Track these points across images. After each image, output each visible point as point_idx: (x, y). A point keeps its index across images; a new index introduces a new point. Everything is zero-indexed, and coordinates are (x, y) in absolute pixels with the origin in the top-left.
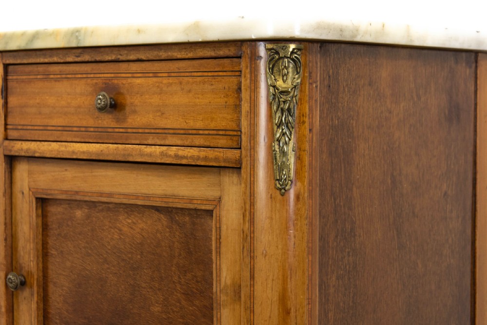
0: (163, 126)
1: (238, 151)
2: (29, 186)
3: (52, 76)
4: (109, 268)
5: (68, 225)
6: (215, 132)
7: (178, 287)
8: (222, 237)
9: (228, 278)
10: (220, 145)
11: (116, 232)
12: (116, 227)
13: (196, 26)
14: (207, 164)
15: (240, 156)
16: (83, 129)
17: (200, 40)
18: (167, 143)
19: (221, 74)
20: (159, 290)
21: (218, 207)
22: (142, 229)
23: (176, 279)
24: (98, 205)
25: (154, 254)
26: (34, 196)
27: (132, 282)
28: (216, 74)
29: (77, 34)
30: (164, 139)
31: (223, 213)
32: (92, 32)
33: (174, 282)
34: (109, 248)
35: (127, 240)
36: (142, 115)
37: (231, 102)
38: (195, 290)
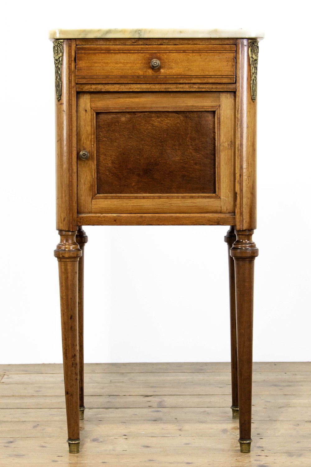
0: (189, 74)
1: (235, 84)
2: (90, 107)
3: (112, 51)
4: (145, 143)
5: (115, 125)
6: (221, 77)
7: (191, 147)
8: (221, 122)
9: (225, 139)
10: (223, 82)
11: (150, 126)
12: (149, 123)
13: (216, 31)
14: (217, 90)
15: (236, 87)
16: (136, 77)
17: (218, 37)
18: (192, 82)
19: (224, 51)
20: (178, 149)
21: (219, 109)
22: (168, 123)
23: (189, 143)
24: (137, 113)
25: (175, 134)
26: (95, 112)
27: (161, 148)
28: (221, 52)
29: (139, 32)
30: (191, 80)
31: (222, 112)
32: (150, 31)
33: (188, 145)
34: (145, 133)
35: (157, 129)
36: (176, 70)
37: (230, 63)
38: (201, 147)
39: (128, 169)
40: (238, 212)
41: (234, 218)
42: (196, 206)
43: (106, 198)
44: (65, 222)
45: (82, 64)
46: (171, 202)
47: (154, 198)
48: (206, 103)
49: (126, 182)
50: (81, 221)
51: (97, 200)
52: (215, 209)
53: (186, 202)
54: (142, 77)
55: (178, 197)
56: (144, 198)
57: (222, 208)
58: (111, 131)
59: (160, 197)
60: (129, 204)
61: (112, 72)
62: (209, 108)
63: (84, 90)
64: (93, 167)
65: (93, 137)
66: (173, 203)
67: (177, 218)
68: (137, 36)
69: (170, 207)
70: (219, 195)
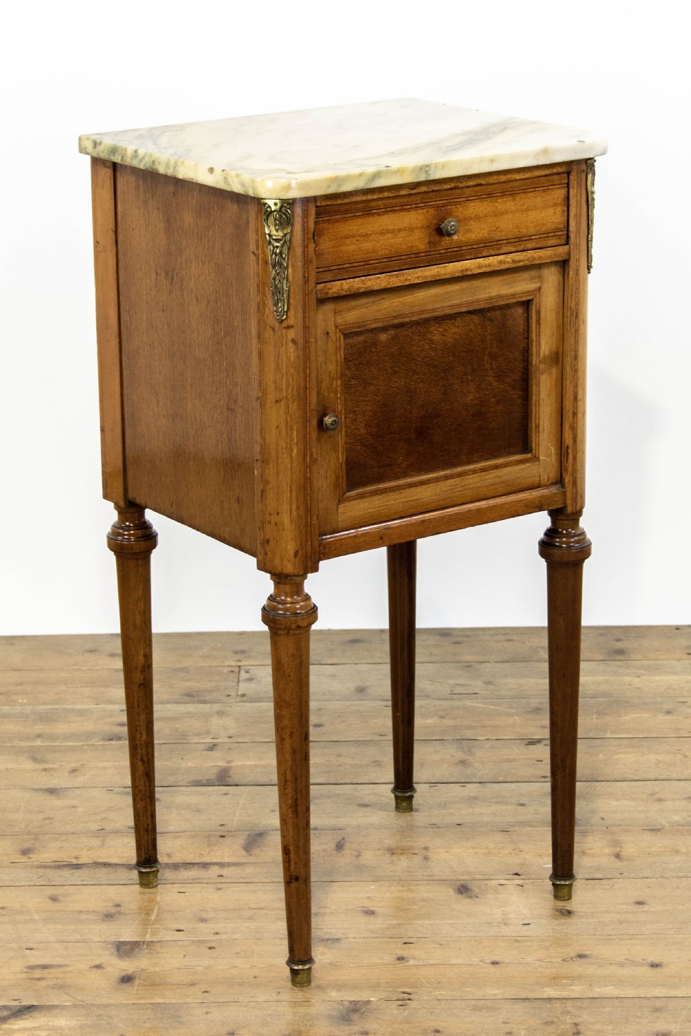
0: (497, 238)
1: (567, 246)
2: (335, 324)
3: (375, 211)
4: (419, 378)
5: (371, 352)
6: (546, 235)
7: (490, 372)
8: (542, 318)
9: (546, 350)
10: (549, 245)
11: (427, 343)
12: (426, 339)
13: (545, 152)
15: (569, 251)
16: (413, 256)
17: (548, 163)
18: (502, 252)
19: (551, 187)
20: (472, 381)
21: (538, 296)
22: (454, 333)
23: (487, 366)
25: (466, 352)
26: (342, 333)
27: (445, 383)
28: (546, 188)
29: (427, 169)
30: (499, 249)
31: (544, 300)
32: (443, 166)
33: (487, 370)
34: (419, 359)
35: (439, 347)
36: (478, 231)
37: (559, 209)
38: (506, 370)
39: (392, 433)
40: (569, 481)
41: (564, 493)
42: (503, 482)
43: (361, 496)
44: (297, 560)
45: (326, 244)
46: (462, 484)
47: (437, 480)
48: (520, 286)
49: (388, 458)
50: (327, 550)
51: (347, 504)
52: (530, 481)
53: (487, 477)
54: (423, 254)
55: (474, 472)
56: (422, 483)
57: (541, 478)
58: (364, 365)
59: (447, 478)
60: (397, 501)
61: (374, 252)
62: (524, 295)
63: (329, 295)
64: (340, 441)
65: (339, 383)
66: (469, 484)
67: (479, 510)
68: (422, 178)
69: (462, 493)
70: (537, 456)
